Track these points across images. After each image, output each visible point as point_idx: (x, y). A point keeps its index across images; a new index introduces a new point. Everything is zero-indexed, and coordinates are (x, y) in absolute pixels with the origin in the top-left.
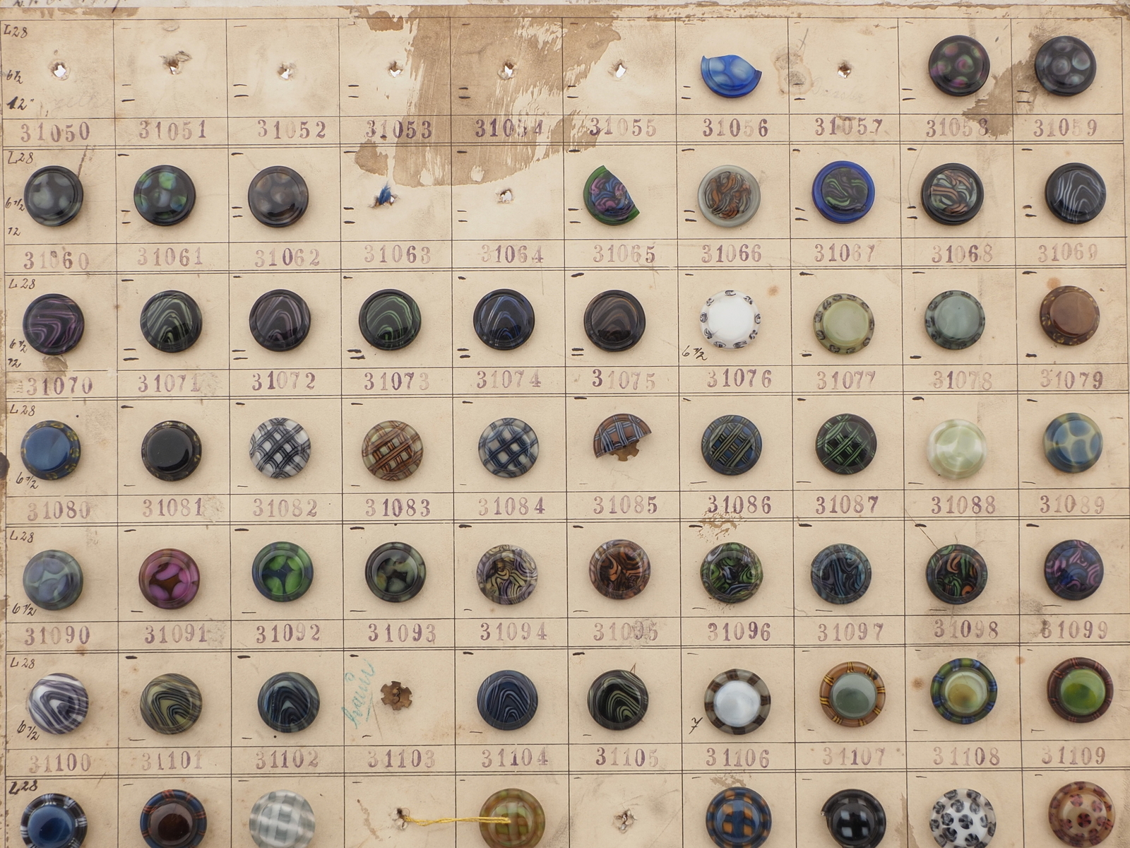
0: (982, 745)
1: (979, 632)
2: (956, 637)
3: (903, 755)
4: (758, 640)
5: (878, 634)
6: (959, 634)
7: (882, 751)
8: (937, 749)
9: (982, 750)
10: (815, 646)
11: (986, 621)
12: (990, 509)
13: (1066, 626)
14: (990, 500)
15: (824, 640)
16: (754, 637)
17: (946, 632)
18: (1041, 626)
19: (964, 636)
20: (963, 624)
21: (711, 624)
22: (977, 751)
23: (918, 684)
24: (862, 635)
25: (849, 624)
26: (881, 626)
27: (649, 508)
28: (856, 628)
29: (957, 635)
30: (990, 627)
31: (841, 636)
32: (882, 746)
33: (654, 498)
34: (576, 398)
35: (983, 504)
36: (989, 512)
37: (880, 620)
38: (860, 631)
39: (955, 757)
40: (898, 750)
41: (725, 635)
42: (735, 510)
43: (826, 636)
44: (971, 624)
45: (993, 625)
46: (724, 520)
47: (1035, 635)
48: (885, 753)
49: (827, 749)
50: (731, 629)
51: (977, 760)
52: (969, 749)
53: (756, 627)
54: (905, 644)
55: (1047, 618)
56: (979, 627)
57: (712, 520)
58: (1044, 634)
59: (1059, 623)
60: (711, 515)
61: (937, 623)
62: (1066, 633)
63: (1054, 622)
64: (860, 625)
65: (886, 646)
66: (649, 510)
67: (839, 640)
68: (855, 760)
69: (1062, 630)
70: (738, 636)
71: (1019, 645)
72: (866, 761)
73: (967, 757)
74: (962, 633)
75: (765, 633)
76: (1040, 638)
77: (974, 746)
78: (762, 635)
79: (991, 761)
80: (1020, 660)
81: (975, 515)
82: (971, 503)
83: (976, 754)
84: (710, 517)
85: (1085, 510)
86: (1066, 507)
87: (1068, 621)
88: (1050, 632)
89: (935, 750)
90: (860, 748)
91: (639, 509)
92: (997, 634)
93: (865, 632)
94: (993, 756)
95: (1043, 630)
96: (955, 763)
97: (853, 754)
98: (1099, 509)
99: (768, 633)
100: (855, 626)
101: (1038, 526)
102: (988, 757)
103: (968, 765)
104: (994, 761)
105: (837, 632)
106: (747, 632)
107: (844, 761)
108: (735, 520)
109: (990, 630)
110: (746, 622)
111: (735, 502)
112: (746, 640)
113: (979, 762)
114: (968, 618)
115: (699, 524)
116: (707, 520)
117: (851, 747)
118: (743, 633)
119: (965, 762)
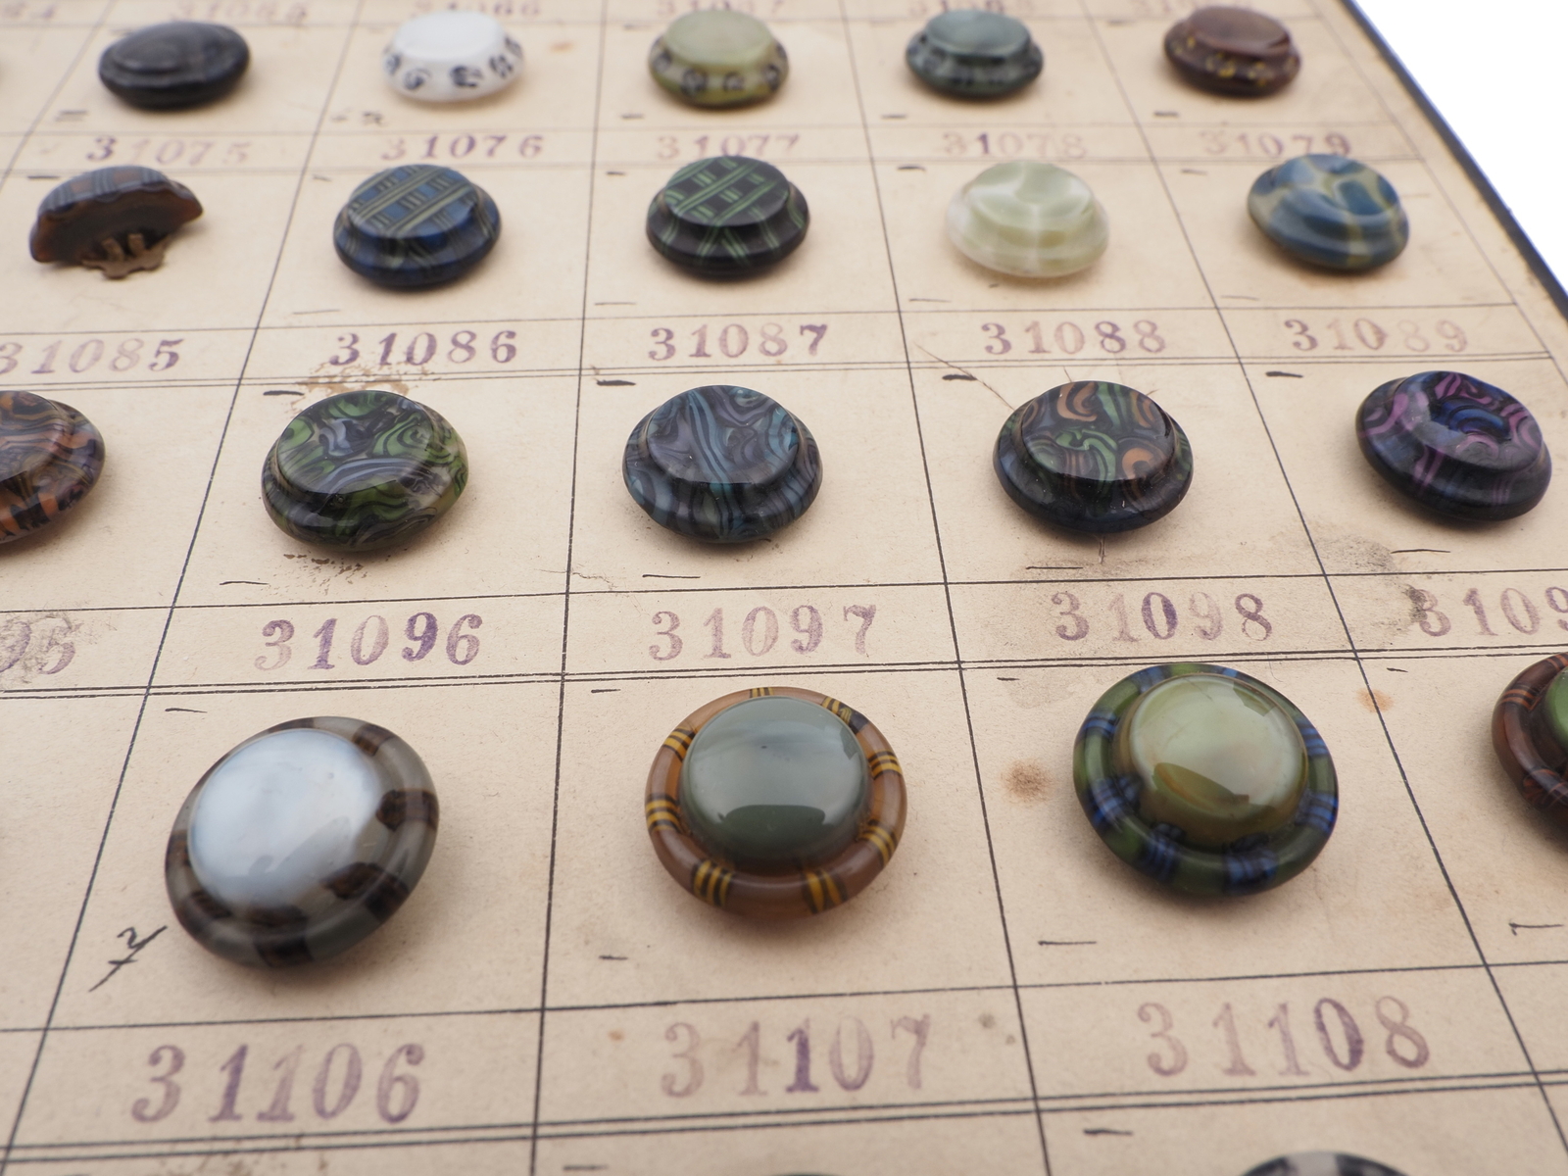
0: (1335, 988)
1: (1207, 624)
2: (1132, 640)
3: (1010, 1040)
4: (437, 662)
5: (861, 635)
6: (1138, 629)
7: (920, 1029)
8: (1151, 1011)
9: (1339, 1008)
10: (636, 676)
11: (1223, 594)
12: (1151, 344)
13: (1489, 600)
14: (1145, 328)
15: (671, 657)
16: (420, 656)
17: (1093, 624)
18: (1408, 605)
19: (1157, 635)
20: (1147, 602)
21: (275, 625)
22: (1318, 1012)
23: (1026, 782)
24: (804, 639)
25: (757, 610)
26: (868, 615)
27: (154, 360)
28: (784, 621)
29: (1133, 634)
30: (1240, 608)
31: (732, 641)
32: (916, 1006)
33: (176, 342)
34: (32, 178)
35: (1126, 332)
36: (1149, 350)
37: (864, 598)
38: (797, 629)
39: (1234, 1045)
40: (987, 1022)
41: (317, 652)
42: (410, 360)
43: (677, 645)
44: (1174, 602)
45: (1250, 606)
46: (372, 379)
47: (1395, 627)
48: (932, 1038)
49: (682, 1032)
50: (342, 639)
51: (1329, 1050)
52: (1284, 1007)
53: (432, 626)
54: (959, 662)
55: (1419, 583)
56: (1203, 609)
57: (337, 380)
58: (1424, 626)
59: (1463, 595)
60: (336, 370)
61: (1056, 601)
62: (1496, 619)
63: (1445, 593)
64: (796, 613)
65: (891, 668)
66: (154, 365)
67: (724, 656)
68: (802, 1070)
69: (1479, 611)
70: (365, 654)
71: (1356, 655)
72: (852, 1072)
73: (1286, 1038)
74: (1151, 626)
75: (463, 644)
76: (1416, 637)
77: (1302, 997)
78: (451, 649)
79: (1392, 1052)
80: (1374, 701)
81: (1111, 356)
82: (1094, 333)
83: (1321, 1027)
84: (332, 373)
85: (1419, 345)
86: (1363, 340)
87: (1490, 590)
88: (1442, 618)
89: (1143, 1015)
90: (822, 1019)
91: (123, 363)
92: (1268, 627)
93: (816, 632)
94: (1396, 1029)
95: (1419, 614)
96: (1239, 1067)
97: (793, 1046)
98: (1456, 343)
99: (474, 642)
100: (777, 613)
101: (1300, 376)
102: (1375, 1038)
103: (1299, 1072)
104: (1408, 1051)
105: (718, 632)
106: (399, 641)
107: (753, 1077)
108: (404, 378)
109: (1241, 618)
110: (402, 613)
111: (414, 343)
112: (392, 664)
113: (1345, 1059)
114: (1158, 586)
115: (296, 388)
116: (321, 380)
117: (780, 1019)
118: (384, 645)
119: (1282, 1063)
